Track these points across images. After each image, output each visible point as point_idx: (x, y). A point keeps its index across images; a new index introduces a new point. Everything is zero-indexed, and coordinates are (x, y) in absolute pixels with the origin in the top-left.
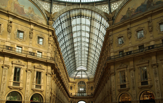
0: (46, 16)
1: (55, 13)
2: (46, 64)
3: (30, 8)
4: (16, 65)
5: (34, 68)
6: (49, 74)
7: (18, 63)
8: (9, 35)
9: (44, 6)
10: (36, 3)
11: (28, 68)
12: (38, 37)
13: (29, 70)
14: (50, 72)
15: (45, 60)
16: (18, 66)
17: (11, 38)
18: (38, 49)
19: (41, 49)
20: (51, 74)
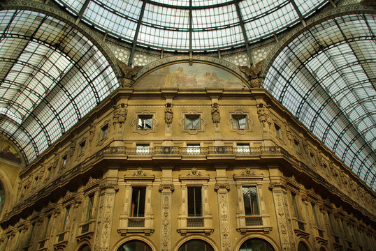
0: (243, 76)
1: (260, 63)
2: (264, 164)
3: (207, 74)
4: (189, 182)
5: (235, 180)
6: (276, 186)
7: (192, 176)
8: (168, 129)
9: (235, 61)
10: (218, 63)
11: (219, 182)
12: (233, 115)
13: (222, 187)
14: (278, 181)
15: (257, 157)
16: (193, 183)
17: (174, 134)
18: (238, 138)
19: (245, 138)
20: (282, 187)
